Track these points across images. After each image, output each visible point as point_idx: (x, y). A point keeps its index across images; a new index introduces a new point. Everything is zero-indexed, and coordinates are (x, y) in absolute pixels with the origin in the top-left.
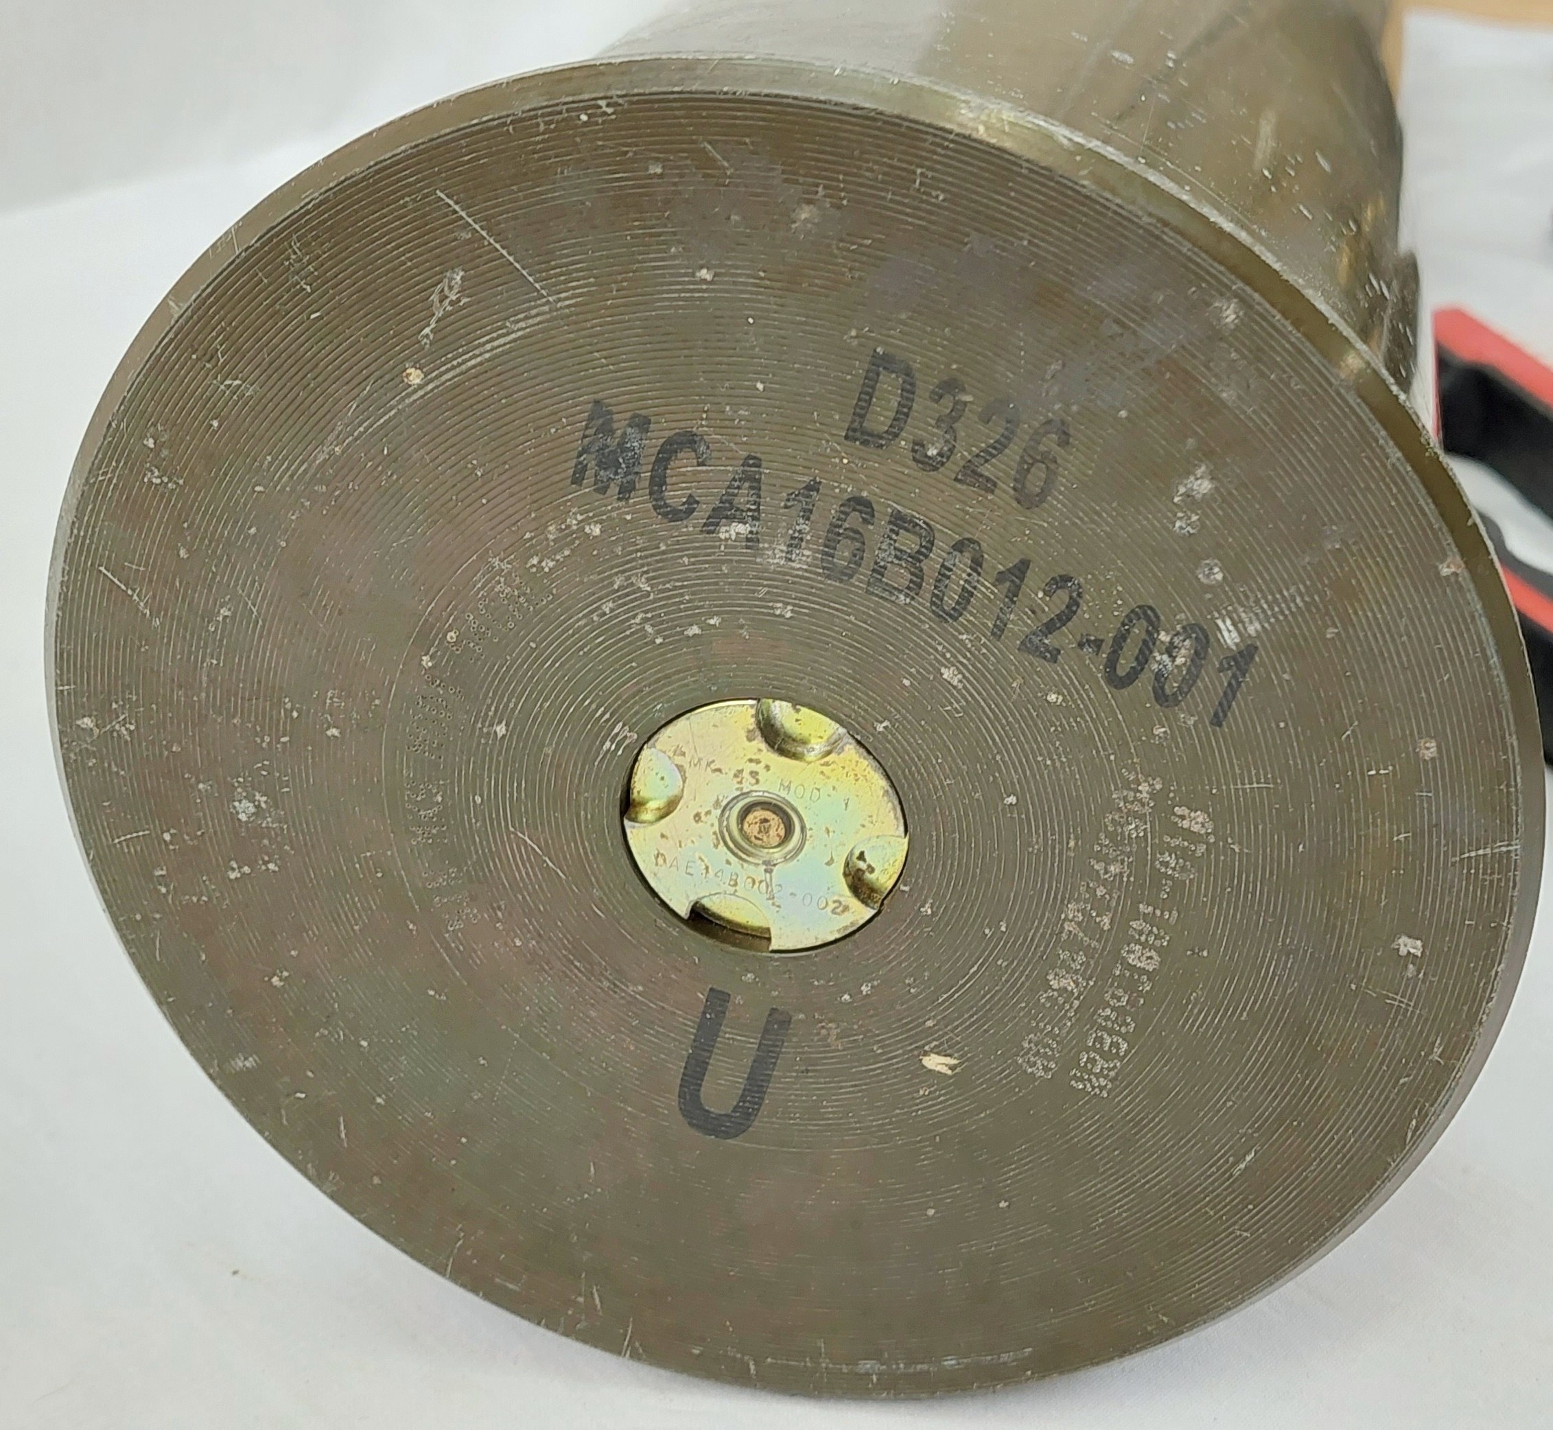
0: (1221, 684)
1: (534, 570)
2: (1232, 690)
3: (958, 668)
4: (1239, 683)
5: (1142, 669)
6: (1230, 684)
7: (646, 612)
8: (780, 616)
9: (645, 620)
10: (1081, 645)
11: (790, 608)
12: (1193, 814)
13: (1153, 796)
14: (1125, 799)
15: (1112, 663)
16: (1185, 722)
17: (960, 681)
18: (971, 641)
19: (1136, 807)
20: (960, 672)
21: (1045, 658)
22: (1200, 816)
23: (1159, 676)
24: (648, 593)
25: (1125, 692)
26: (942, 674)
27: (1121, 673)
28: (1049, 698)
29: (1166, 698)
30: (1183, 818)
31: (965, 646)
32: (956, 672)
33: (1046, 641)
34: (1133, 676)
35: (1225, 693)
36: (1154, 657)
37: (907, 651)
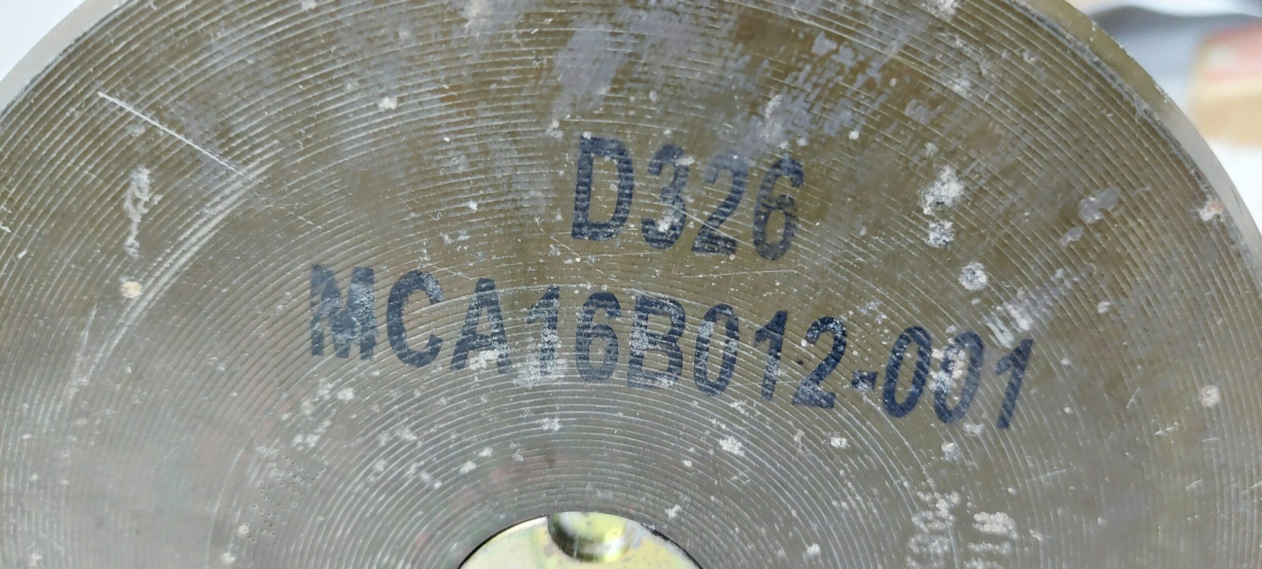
0: (1002, 385)
1: (301, 448)
2: (1014, 389)
3: (736, 437)
4: (1019, 380)
5: (921, 391)
6: (1010, 383)
7: (418, 460)
8: (549, 431)
9: (420, 469)
10: (855, 383)
11: (556, 420)
12: (992, 517)
13: (952, 511)
14: (926, 521)
15: (889, 394)
16: (972, 433)
17: (742, 449)
18: (742, 406)
19: (937, 525)
20: (739, 439)
21: (821, 405)
22: (1000, 517)
23: (938, 394)
24: (414, 444)
25: (908, 418)
26: (721, 447)
27: (900, 400)
28: (832, 443)
29: (950, 413)
30: (983, 523)
31: (738, 413)
32: (735, 441)
33: (819, 389)
34: (912, 402)
35: (1008, 394)
36: (931, 377)
37: (682, 433)
